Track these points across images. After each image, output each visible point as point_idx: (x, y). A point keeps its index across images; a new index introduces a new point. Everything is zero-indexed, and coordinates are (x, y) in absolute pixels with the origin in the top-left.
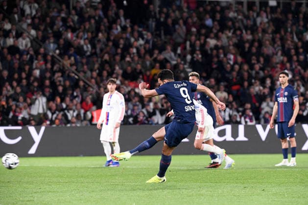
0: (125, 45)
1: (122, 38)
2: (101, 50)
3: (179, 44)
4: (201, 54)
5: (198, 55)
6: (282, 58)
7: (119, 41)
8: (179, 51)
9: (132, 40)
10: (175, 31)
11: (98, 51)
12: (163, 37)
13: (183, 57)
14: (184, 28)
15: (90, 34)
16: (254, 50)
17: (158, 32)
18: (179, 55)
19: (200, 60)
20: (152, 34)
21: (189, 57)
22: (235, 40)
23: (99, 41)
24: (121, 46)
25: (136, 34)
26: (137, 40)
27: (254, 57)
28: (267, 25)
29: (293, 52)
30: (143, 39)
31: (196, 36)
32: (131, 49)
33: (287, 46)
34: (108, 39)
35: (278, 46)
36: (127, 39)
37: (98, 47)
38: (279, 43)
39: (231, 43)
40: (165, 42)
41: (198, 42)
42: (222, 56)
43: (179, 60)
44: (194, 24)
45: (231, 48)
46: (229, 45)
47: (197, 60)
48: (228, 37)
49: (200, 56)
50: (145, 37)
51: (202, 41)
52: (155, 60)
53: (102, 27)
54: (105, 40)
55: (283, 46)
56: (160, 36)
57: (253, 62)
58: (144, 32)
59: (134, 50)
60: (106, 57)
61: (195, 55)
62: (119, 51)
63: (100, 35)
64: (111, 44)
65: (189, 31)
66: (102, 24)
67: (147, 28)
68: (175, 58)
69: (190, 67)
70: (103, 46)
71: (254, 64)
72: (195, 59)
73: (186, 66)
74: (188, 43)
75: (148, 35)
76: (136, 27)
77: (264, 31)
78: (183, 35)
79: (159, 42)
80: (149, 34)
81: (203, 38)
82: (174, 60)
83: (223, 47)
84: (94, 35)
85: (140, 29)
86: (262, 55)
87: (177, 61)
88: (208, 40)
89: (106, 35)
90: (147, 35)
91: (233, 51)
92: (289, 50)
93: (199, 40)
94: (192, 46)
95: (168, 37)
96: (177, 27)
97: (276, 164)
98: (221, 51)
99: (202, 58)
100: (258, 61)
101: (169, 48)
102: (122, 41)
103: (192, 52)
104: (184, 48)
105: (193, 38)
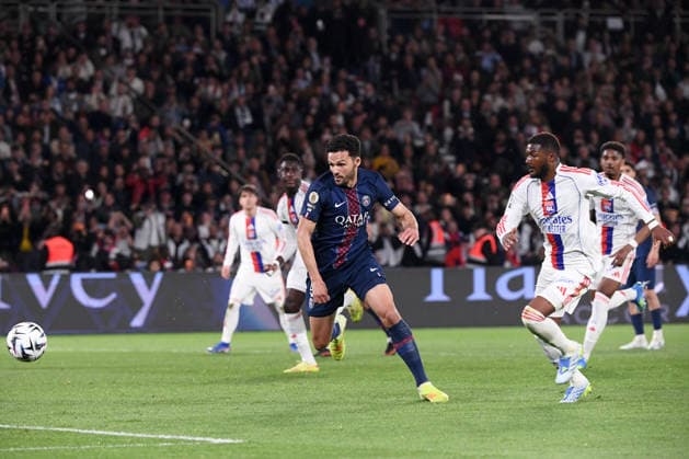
0: (321, 108)
1: (315, 95)
2: (274, 120)
3: (429, 107)
4: (474, 126)
5: (466, 128)
6: (634, 132)
7: (309, 100)
8: (429, 120)
9: (335, 98)
10: (420, 79)
11: (267, 120)
12: (396, 92)
13: (436, 132)
14: (439, 73)
15: (250, 87)
16: (577, 117)
17: (387, 83)
18: (430, 129)
19: (472, 138)
20: (375, 86)
21: (449, 133)
22: (540, 98)
23: (270, 101)
24: (313, 111)
25: (342, 87)
26: (343, 98)
27: (579, 133)
28: (604, 68)
29: (657, 120)
30: (356, 95)
31: (462, 89)
32: (333, 117)
33: (643, 109)
34: (287, 97)
35: (627, 109)
36: (326, 97)
37: (268, 113)
38: (628, 102)
39: (533, 104)
40: (402, 103)
41: (466, 102)
42: (514, 129)
43: (429, 138)
44: (459, 67)
45: (533, 113)
46: (529, 108)
47: (466, 139)
48: (526, 92)
49: (471, 130)
50: (362, 92)
51: (475, 101)
52: (382, 140)
53: (276, 75)
54: (280, 99)
55: (636, 109)
56: (390, 90)
57: (577, 141)
58: (360, 83)
59: (340, 120)
60: (284, 133)
61: (461, 129)
62: (310, 120)
63: (272, 89)
64: (292, 106)
65: (448, 81)
66: (275, 66)
67: (365, 76)
68: (421, 135)
69: (451, 152)
70: (279, 112)
71: (579, 145)
72: (461, 136)
73: (443, 151)
74: (447, 105)
75: (367, 90)
76: (343, 74)
77: (598, 80)
78: (437, 89)
79: (390, 103)
80: (369, 86)
81: (476, 93)
82: (419, 138)
83: (516, 112)
84: (260, 89)
85: (352, 77)
86: (595, 127)
87: (424, 139)
88: (488, 97)
89: (283, 89)
90: (364, 88)
91: (537, 120)
92: (649, 116)
93: (469, 97)
94: (456, 109)
95: (407, 92)
96: (424, 72)
97: (623, 344)
98: (513, 119)
99: (475, 134)
100: (588, 140)
101: (408, 114)
102: (315, 102)
103: (456, 122)
104: (439, 115)
105: (457, 93)
